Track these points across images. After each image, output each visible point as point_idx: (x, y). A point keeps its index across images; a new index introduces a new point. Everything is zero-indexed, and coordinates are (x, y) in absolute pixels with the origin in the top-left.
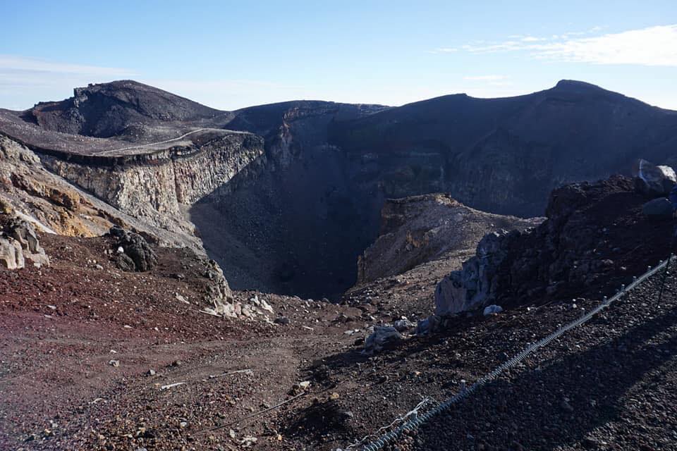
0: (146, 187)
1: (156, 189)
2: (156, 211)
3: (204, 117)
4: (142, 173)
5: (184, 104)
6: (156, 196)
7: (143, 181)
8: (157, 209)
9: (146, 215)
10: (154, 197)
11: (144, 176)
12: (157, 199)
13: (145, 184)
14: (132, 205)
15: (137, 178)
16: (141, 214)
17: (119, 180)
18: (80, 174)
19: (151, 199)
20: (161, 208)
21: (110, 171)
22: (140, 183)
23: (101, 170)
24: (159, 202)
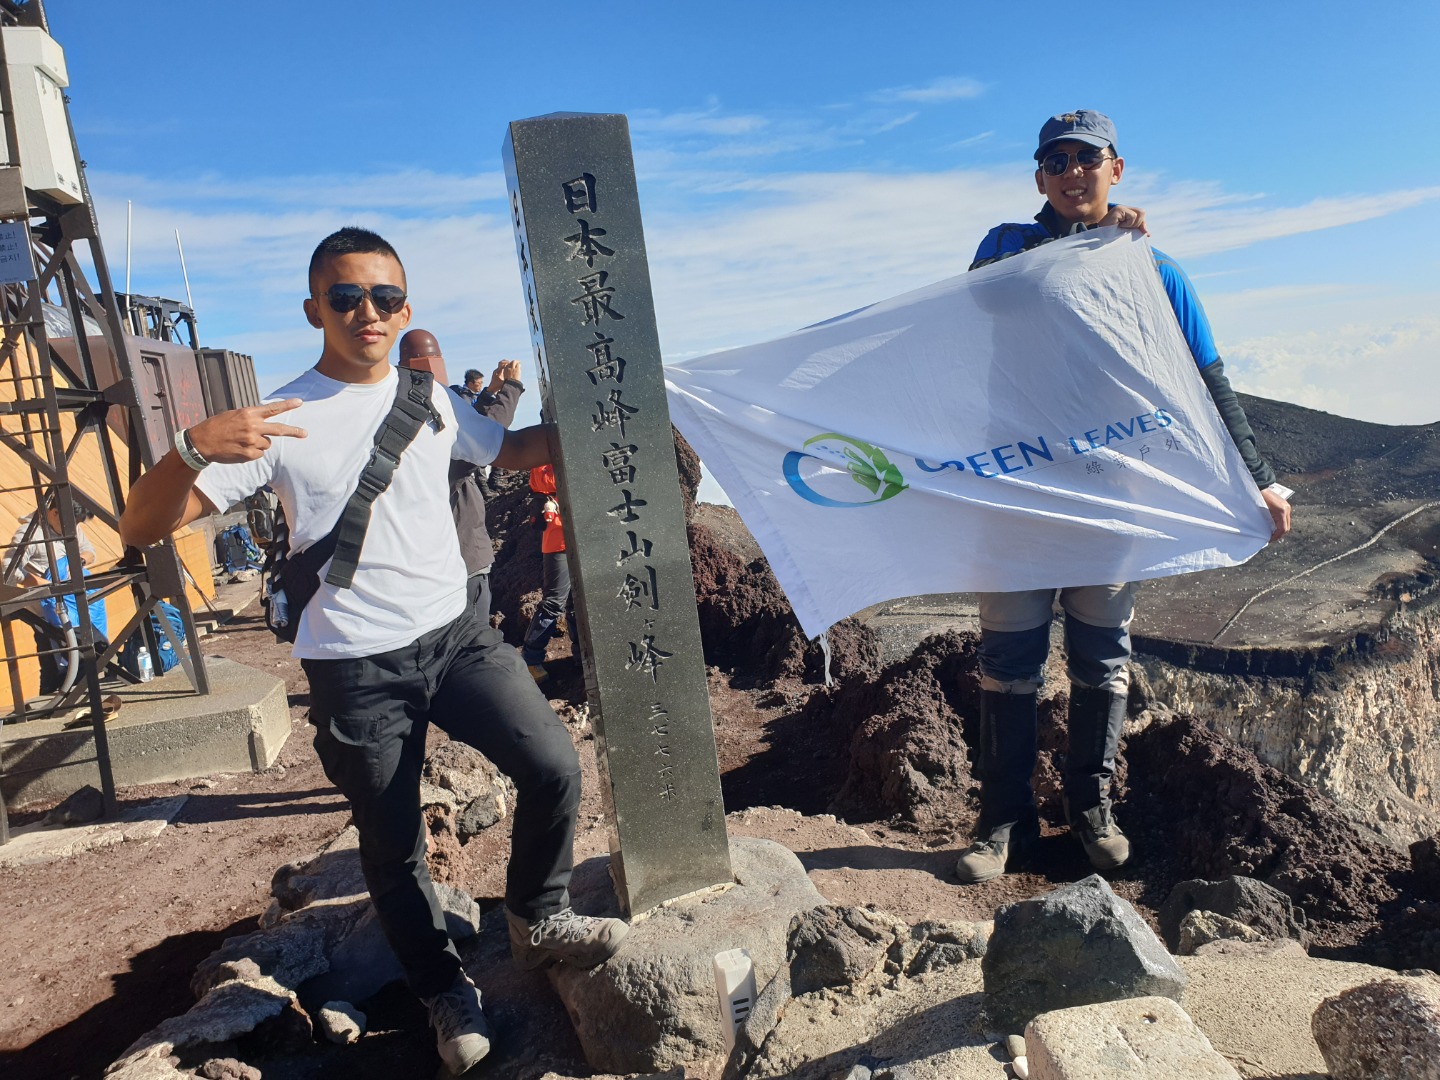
0: (1379, 727)
1: (1406, 731)
2: (1408, 799)
3: (1359, 454)
4: (1372, 686)
5: (1292, 422)
6: (1405, 751)
7: (1374, 711)
8: (1410, 793)
9: (1396, 820)
10: (1399, 757)
11: (1378, 694)
12: (1405, 761)
13: (1379, 718)
14: (1358, 787)
15: (1361, 704)
16: (1384, 818)
17: (1331, 717)
18: (1220, 703)
19: (1393, 761)
20: (1420, 790)
21: (1306, 691)
22: (1366, 718)
23: (1278, 691)
24: (1412, 771)
